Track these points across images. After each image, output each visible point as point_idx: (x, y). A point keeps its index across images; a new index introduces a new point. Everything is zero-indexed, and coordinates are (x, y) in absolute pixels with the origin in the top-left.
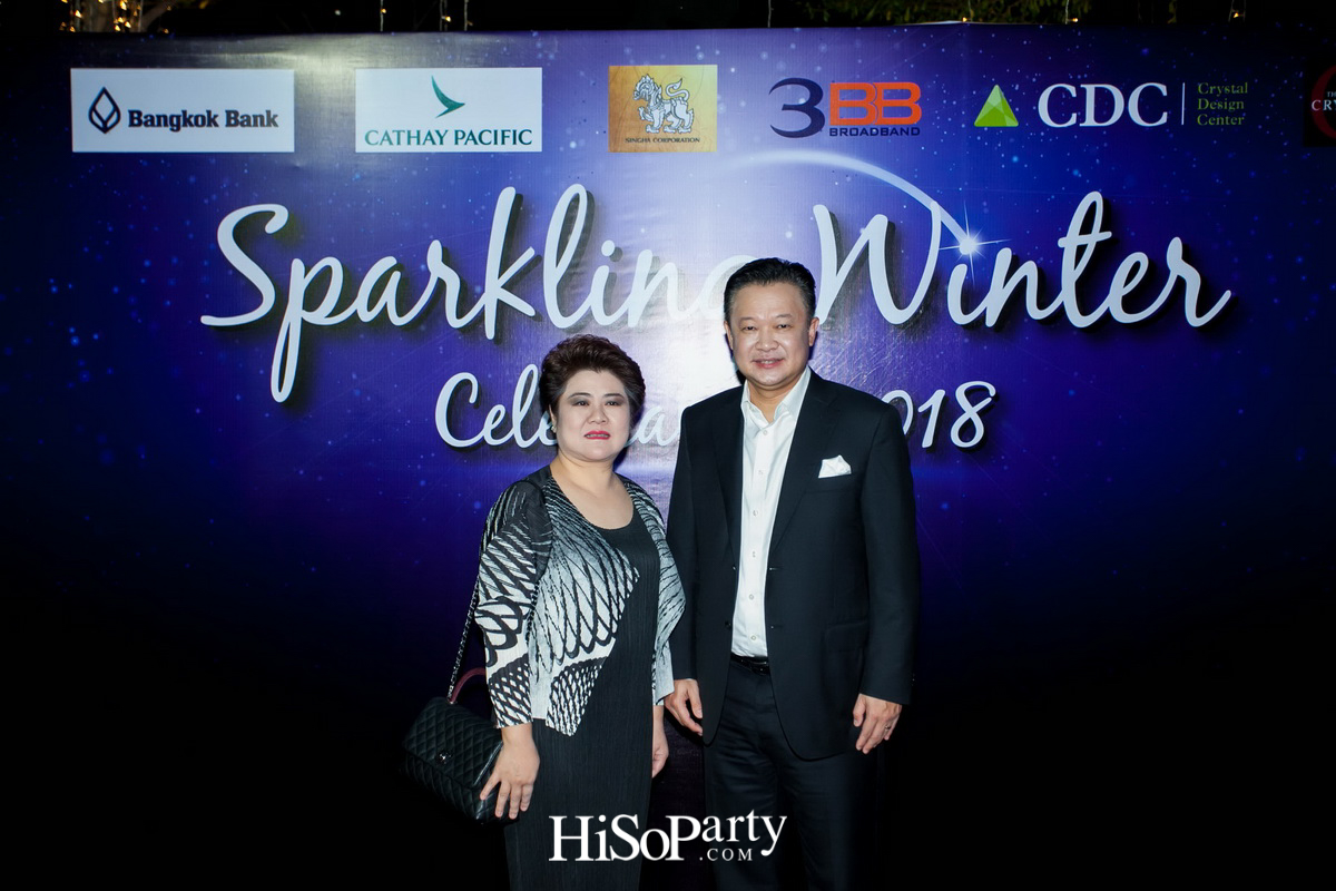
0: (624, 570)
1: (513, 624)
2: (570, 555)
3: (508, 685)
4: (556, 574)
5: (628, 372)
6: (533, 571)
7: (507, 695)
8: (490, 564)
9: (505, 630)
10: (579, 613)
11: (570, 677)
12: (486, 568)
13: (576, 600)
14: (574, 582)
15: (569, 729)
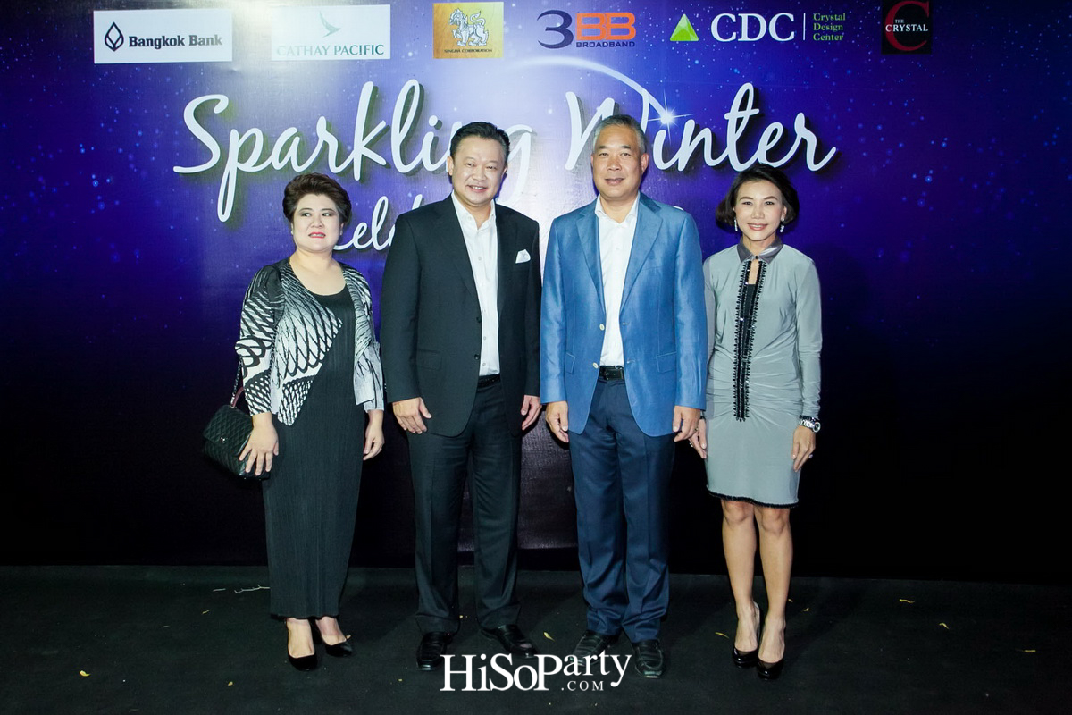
0: (330, 319)
1: (258, 352)
2: (293, 311)
3: (254, 389)
4: (284, 323)
5: (339, 195)
6: (271, 320)
7: (254, 395)
8: (245, 317)
9: (253, 355)
10: (298, 348)
11: (291, 389)
12: (244, 320)
13: (296, 339)
14: (295, 328)
15: (290, 422)
